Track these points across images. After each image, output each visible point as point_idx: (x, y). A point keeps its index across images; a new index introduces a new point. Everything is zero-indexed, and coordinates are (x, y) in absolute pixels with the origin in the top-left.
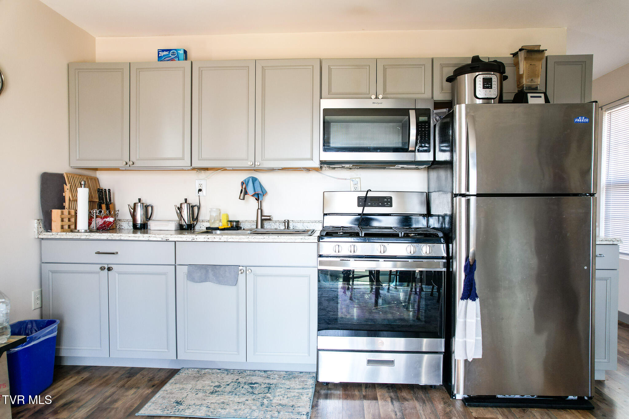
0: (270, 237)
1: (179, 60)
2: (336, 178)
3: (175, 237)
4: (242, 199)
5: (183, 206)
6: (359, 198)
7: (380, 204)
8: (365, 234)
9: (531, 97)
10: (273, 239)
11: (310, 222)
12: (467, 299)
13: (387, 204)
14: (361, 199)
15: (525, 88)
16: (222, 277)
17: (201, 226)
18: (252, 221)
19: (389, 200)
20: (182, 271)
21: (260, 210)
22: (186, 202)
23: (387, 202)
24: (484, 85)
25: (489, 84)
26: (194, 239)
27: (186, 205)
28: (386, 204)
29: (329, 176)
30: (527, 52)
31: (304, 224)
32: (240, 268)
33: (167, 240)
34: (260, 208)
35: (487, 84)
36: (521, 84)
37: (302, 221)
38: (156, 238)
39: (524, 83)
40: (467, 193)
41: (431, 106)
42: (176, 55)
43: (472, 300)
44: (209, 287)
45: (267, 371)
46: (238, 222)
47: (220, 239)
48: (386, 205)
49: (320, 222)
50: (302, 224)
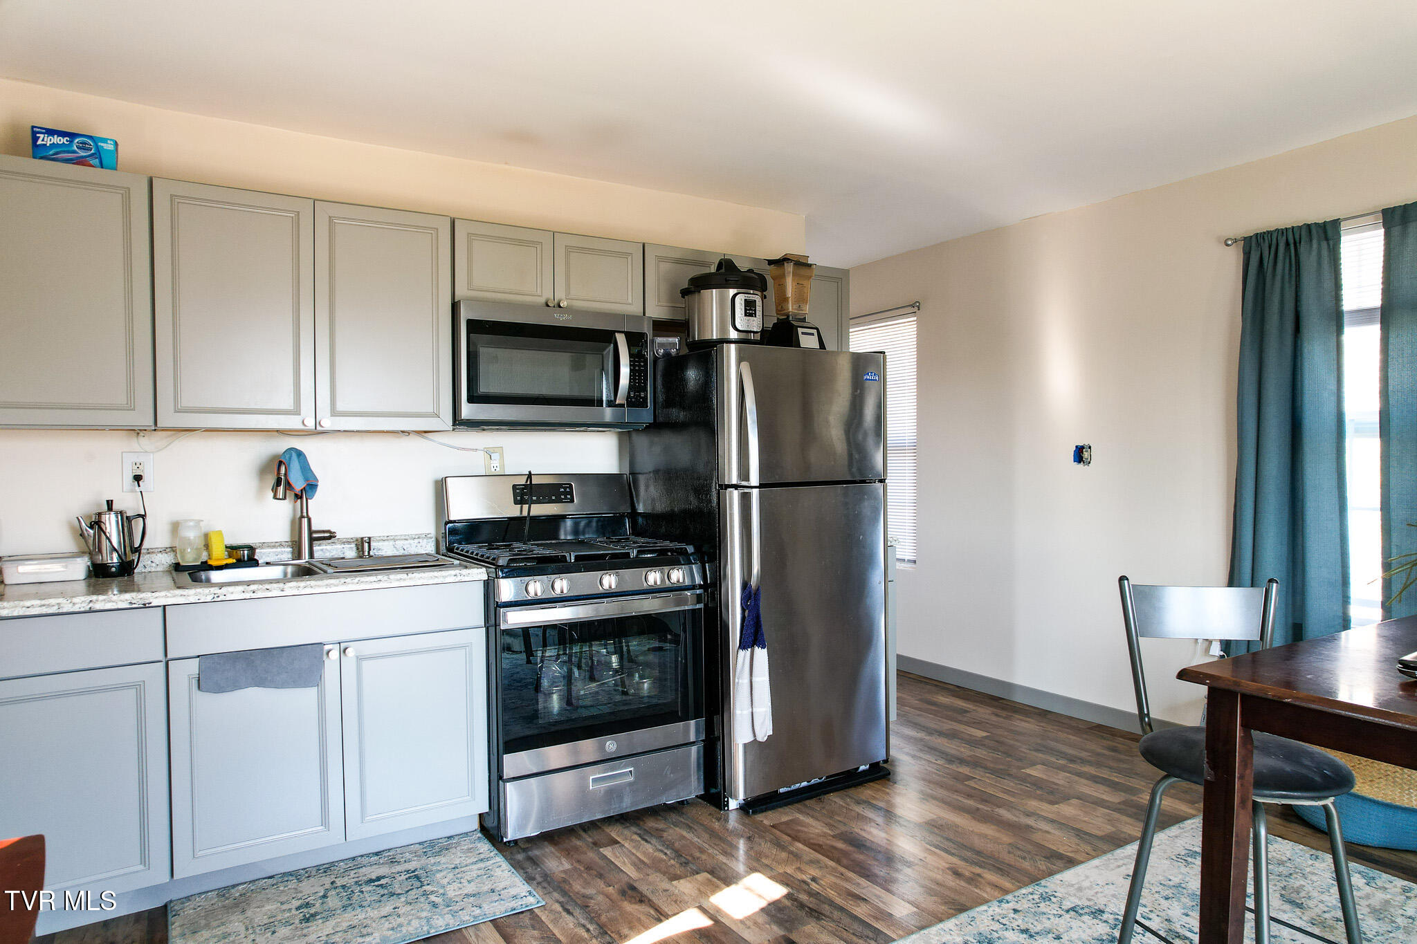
0: (392, 577)
1: (102, 168)
2: (455, 448)
3: (166, 596)
4: (281, 497)
5: (105, 518)
6: (514, 487)
7: (554, 498)
8: (577, 558)
9: (803, 333)
10: (398, 580)
11: (407, 537)
12: (752, 646)
13: (566, 498)
14: (518, 489)
15: (791, 318)
16: (287, 672)
17: (154, 562)
18: (277, 544)
19: (568, 490)
20: (185, 673)
21: (306, 519)
22: (110, 508)
23: (565, 493)
24: (746, 310)
25: (752, 310)
26: (218, 597)
27: (113, 516)
28: (563, 497)
29: (444, 445)
30: (795, 264)
31: (397, 542)
32: (327, 648)
33: (144, 604)
34: (305, 514)
35: (750, 308)
36: (784, 310)
37: (392, 538)
38: (114, 604)
39: (791, 310)
40: (744, 483)
41: (647, 329)
42: (93, 151)
43: (762, 648)
44: (253, 698)
45: (380, 852)
46: (252, 549)
47: (282, 591)
48: (563, 499)
49: (429, 536)
50: (392, 543)
